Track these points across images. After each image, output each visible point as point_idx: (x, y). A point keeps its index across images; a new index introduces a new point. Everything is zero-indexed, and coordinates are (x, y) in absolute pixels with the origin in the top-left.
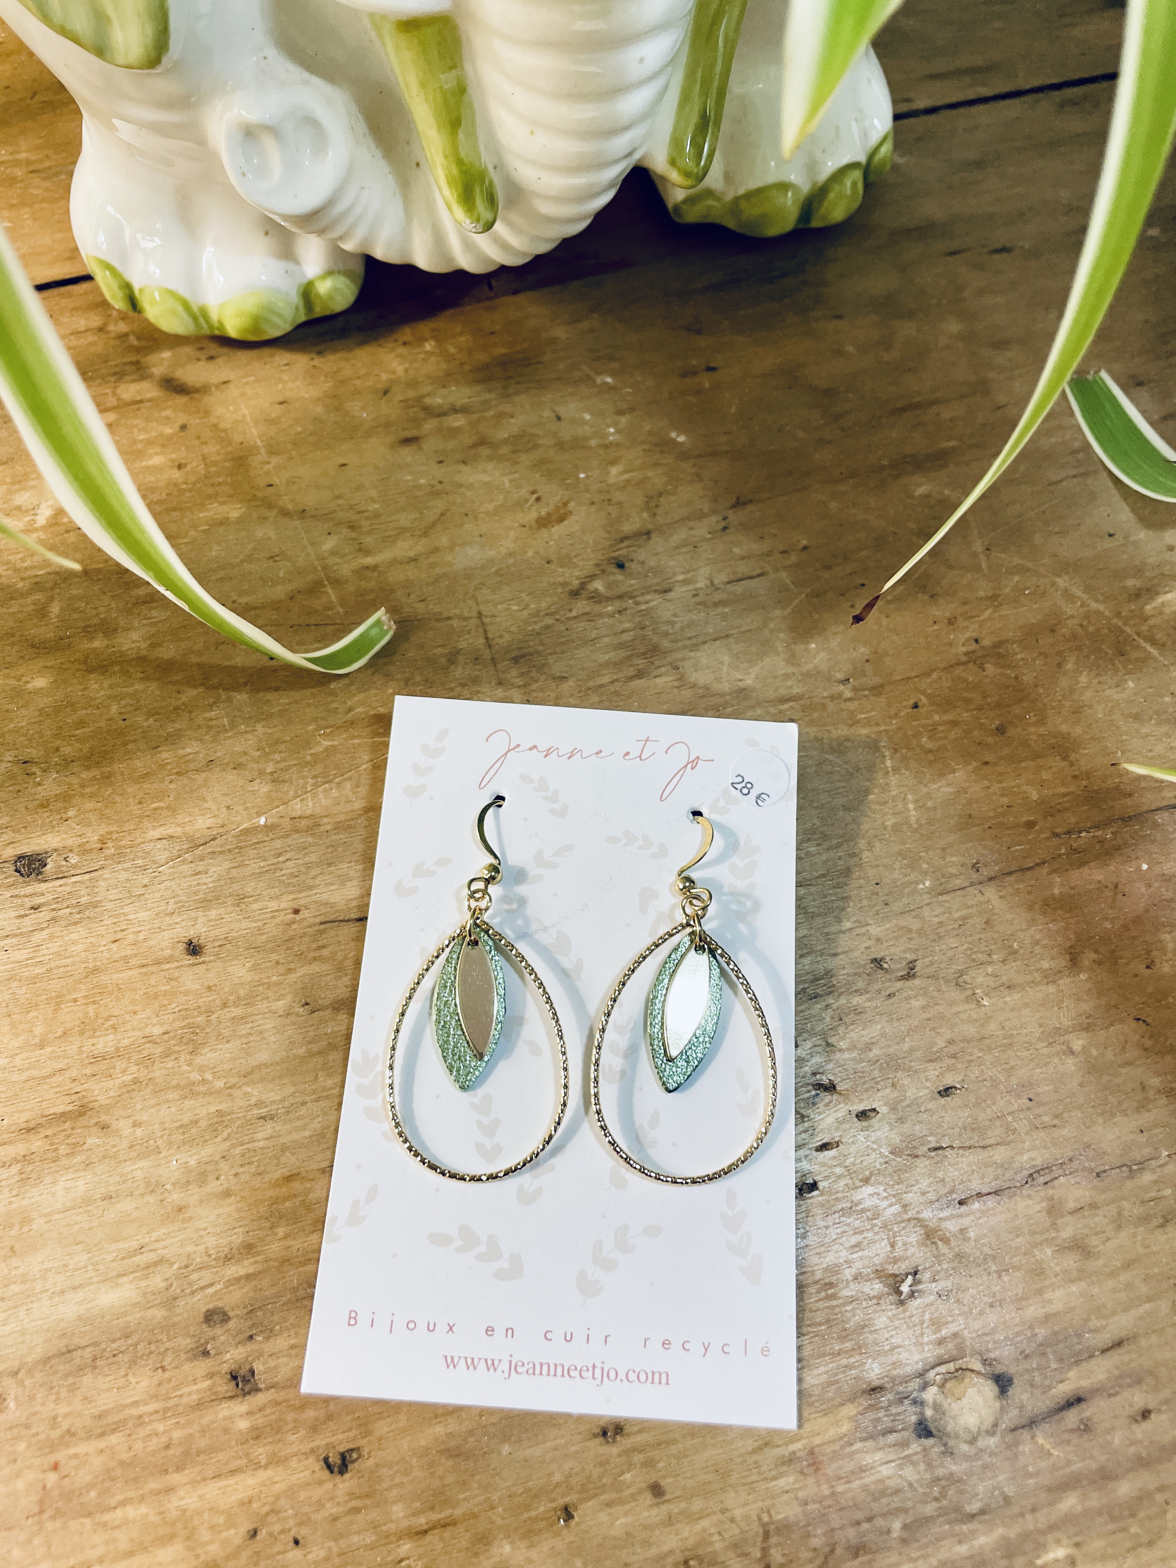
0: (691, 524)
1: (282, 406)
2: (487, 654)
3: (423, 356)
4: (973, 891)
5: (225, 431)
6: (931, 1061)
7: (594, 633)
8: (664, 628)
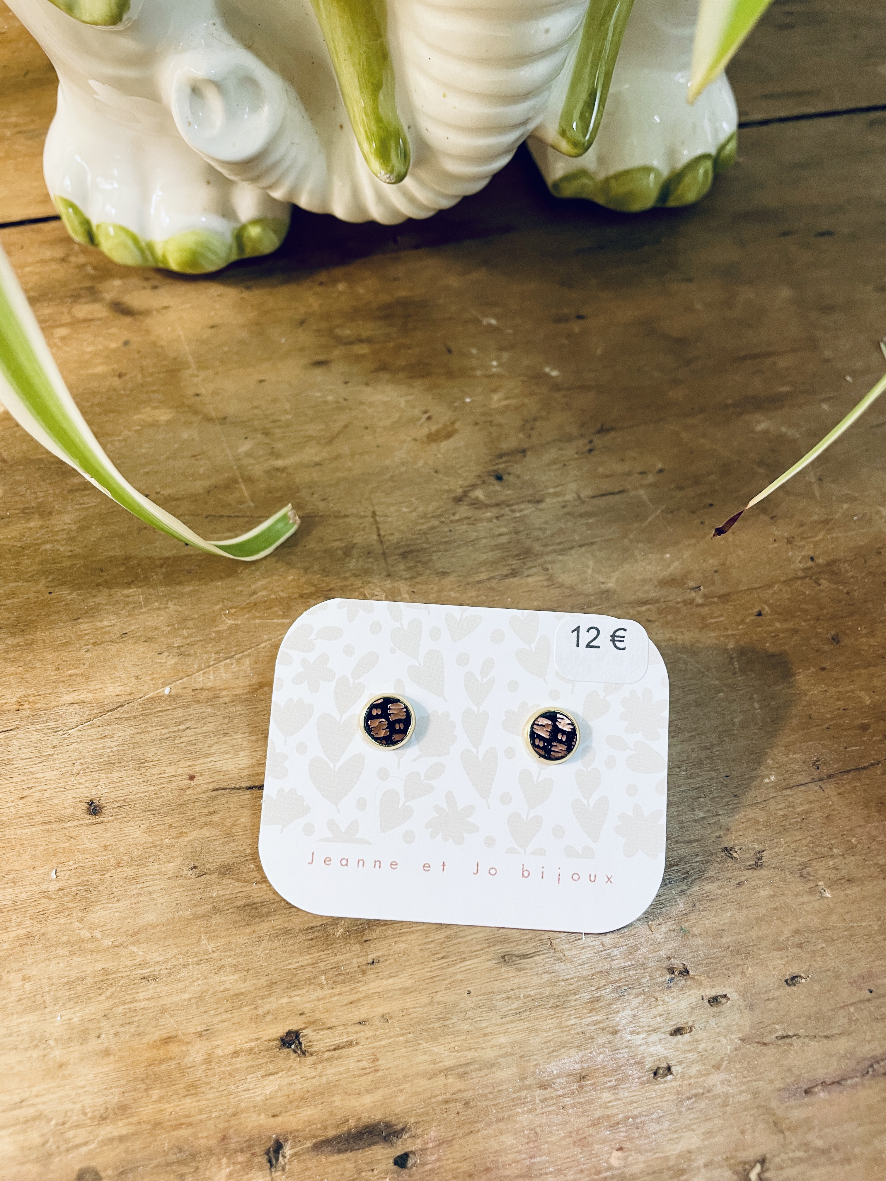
0: (562, 445)
1: (213, 330)
2: (379, 549)
3: (335, 295)
4: (813, 787)
5: (162, 347)
6: (778, 949)
7: (474, 535)
8: (536, 533)
